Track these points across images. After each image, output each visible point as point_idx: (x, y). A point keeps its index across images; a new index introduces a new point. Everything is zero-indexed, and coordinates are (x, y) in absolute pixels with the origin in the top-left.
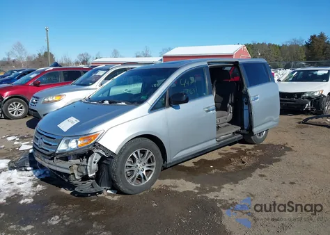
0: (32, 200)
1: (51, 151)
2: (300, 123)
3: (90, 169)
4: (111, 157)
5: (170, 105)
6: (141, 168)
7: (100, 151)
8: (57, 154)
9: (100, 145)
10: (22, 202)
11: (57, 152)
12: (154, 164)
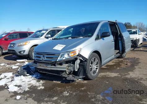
0: (44, 87)
1: (53, 61)
2: (131, 50)
3: (76, 68)
4: (86, 61)
5: (101, 38)
6: (94, 67)
7: (81, 58)
8: (58, 62)
9: (81, 55)
10: (39, 88)
11: (57, 61)
12: (98, 65)
